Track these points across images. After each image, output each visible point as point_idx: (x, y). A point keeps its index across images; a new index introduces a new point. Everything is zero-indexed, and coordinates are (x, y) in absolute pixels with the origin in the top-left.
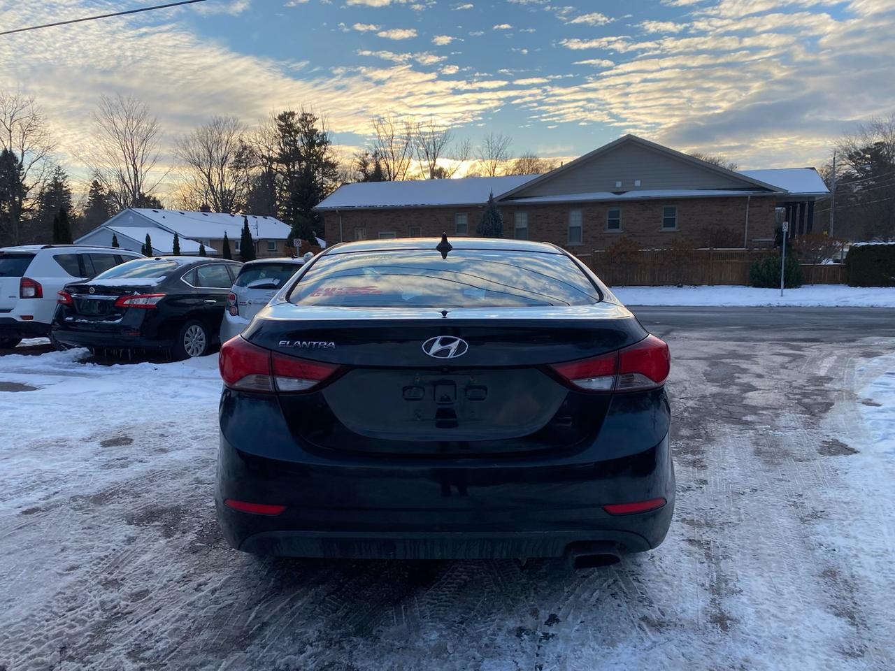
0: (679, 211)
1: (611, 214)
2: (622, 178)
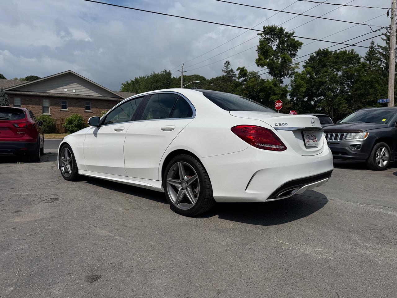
0: (92, 104)
1: (63, 103)
2: (67, 88)
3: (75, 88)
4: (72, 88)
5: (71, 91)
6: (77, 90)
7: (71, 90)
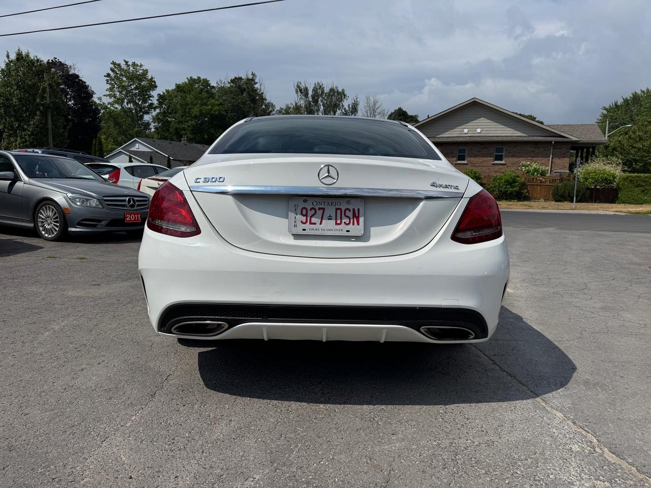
0: (506, 150)
1: (460, 151)
2: (468, 127)
3: (480, 127)
4: (476, 127)
5: (474, 132)
6: (484, 129)
7: (474, 129)
